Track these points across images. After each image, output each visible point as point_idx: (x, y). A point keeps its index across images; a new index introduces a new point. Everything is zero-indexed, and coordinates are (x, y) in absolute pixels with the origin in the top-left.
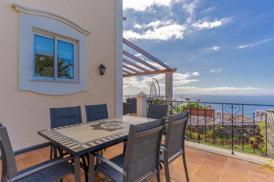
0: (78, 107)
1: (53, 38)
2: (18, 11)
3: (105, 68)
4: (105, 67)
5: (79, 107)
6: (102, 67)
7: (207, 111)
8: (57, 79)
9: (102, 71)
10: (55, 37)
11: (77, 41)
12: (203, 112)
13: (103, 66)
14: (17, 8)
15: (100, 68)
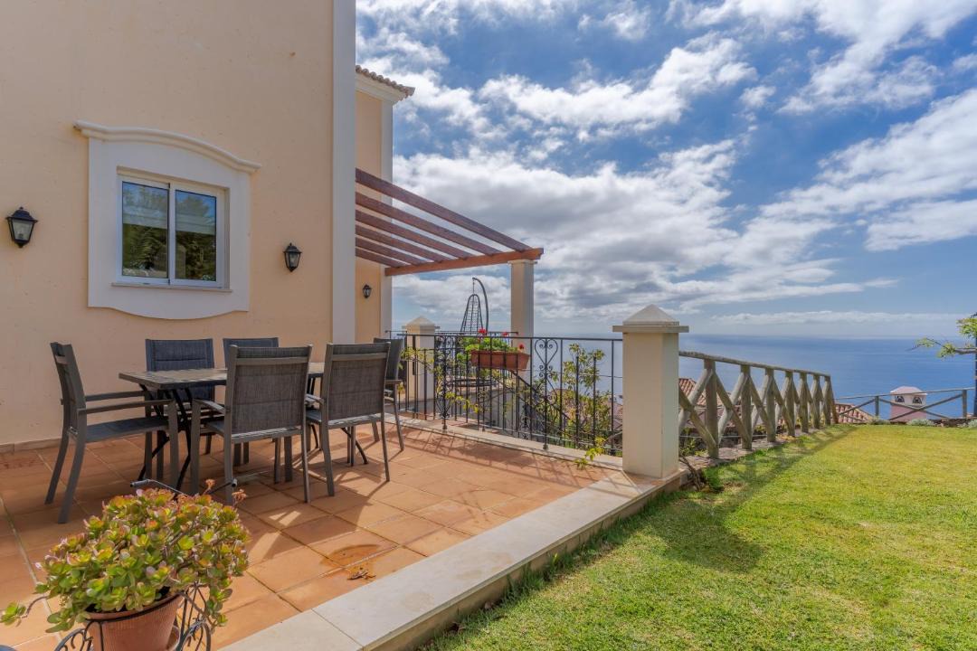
0: (206, 340)
1: (166, 187)
2: (87, 138)
3: (300, 253)
4: (300, 250)
5: (209, 342)
6: (291, 252)
7: (507, 357)
8: (174, 281)
9: (292, 260)
10: (169, 184)
11: (226, 190)
12: (501, 359)
13: (295, 248)
14: (85, 132)
15: (285, 253)
